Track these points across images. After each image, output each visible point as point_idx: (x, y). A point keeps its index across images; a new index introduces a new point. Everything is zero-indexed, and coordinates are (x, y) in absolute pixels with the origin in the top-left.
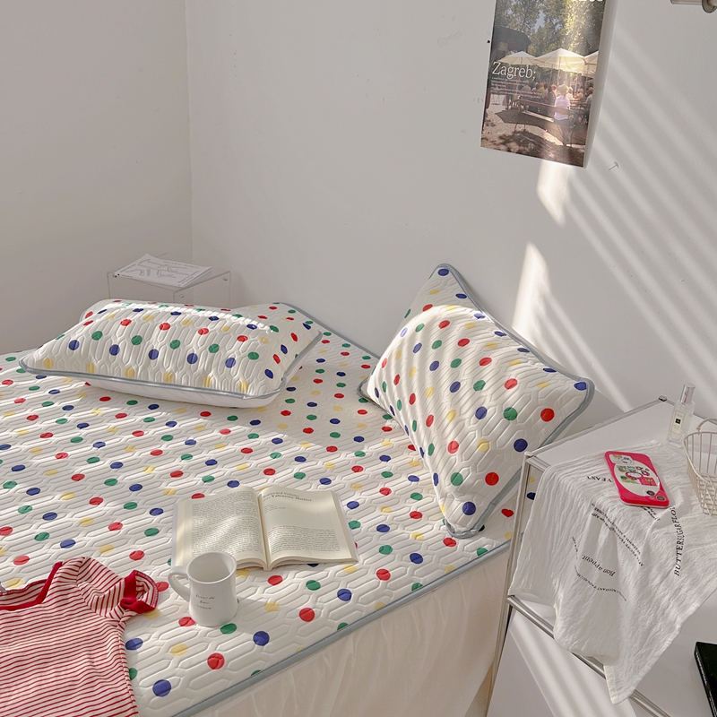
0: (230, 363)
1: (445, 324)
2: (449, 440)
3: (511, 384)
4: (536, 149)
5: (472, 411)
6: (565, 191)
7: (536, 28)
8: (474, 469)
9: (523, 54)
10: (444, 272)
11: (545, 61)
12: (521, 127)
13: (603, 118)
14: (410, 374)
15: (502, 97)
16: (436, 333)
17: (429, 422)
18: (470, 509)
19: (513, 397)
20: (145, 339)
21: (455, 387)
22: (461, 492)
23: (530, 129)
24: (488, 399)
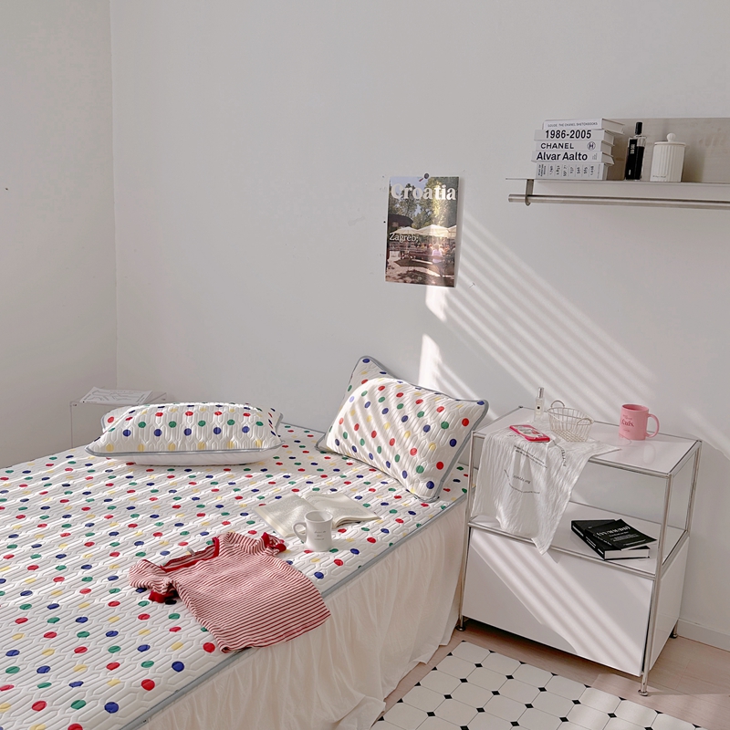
0: (246, 430)
1: (382, 388)
2: (409, 449)
3: (441, 409)
4: (423, 280)
5: (421, 429)
6: (444, 302)
7: (416, 214)
8: (429, 462)
9: (409, 228)
10: (366, 361)
11: (423, 231)
12: (411, 269)
13: (462, 260)
14: (367, 420)
15: (398, 252)
16: (378, 395)
17: (392, 443)
18: (431, 485)
19: (444, 416)
20: (177, 423)
21: (405, 419)
22: (424, 477)
23: (417, 269)
24: (428, 419)
